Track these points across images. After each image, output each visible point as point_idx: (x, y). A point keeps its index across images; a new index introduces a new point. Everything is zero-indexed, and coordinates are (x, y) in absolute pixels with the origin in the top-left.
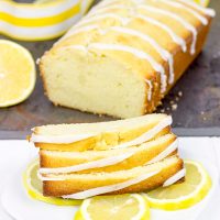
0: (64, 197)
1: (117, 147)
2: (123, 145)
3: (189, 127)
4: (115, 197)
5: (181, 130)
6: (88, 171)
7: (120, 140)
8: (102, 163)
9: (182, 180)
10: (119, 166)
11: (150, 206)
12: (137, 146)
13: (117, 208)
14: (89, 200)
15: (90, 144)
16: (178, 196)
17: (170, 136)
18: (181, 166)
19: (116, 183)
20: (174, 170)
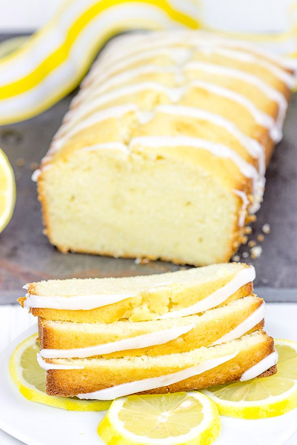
0: (80, 396)
1: (166, 315)
2: (177, 313)
3: (282, 286)
4: (163, 398)
5: (269, 291)
6: (120, 355)
7: (171, 305)
8: (144, 342)
9: (271, 371)
10: (170, 347)
11: (221, 412)
12: (200, 314)
13: (167, 414)
14: (121, 402)
15: (123, 311)
16: (265, 397)
17: (251, 300)
18: (270, 348)
19: (166, 373)
20: (258, 354)
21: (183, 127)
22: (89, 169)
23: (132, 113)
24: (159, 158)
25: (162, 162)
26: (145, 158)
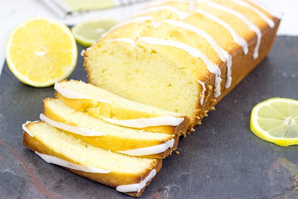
21: (175, 34)
22: (112, 53)
23: (149, 21)
24: (154, 52)
25: (154, 54)
26: (145, 51)
